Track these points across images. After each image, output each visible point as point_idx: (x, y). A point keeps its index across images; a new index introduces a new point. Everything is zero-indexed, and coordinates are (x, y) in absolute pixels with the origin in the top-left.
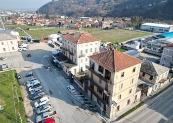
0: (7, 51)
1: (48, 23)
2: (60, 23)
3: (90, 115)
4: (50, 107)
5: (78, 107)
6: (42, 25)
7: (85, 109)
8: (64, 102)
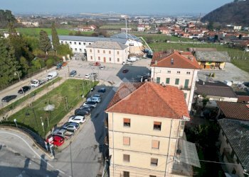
0: (112, 61)
1: (200, 36)
2: (216, 37)
3: (97, 160)
4: (75, 127)
5: (98, 144)
6: (191, 37)
7: (100, 152)
8: (95, 131)
